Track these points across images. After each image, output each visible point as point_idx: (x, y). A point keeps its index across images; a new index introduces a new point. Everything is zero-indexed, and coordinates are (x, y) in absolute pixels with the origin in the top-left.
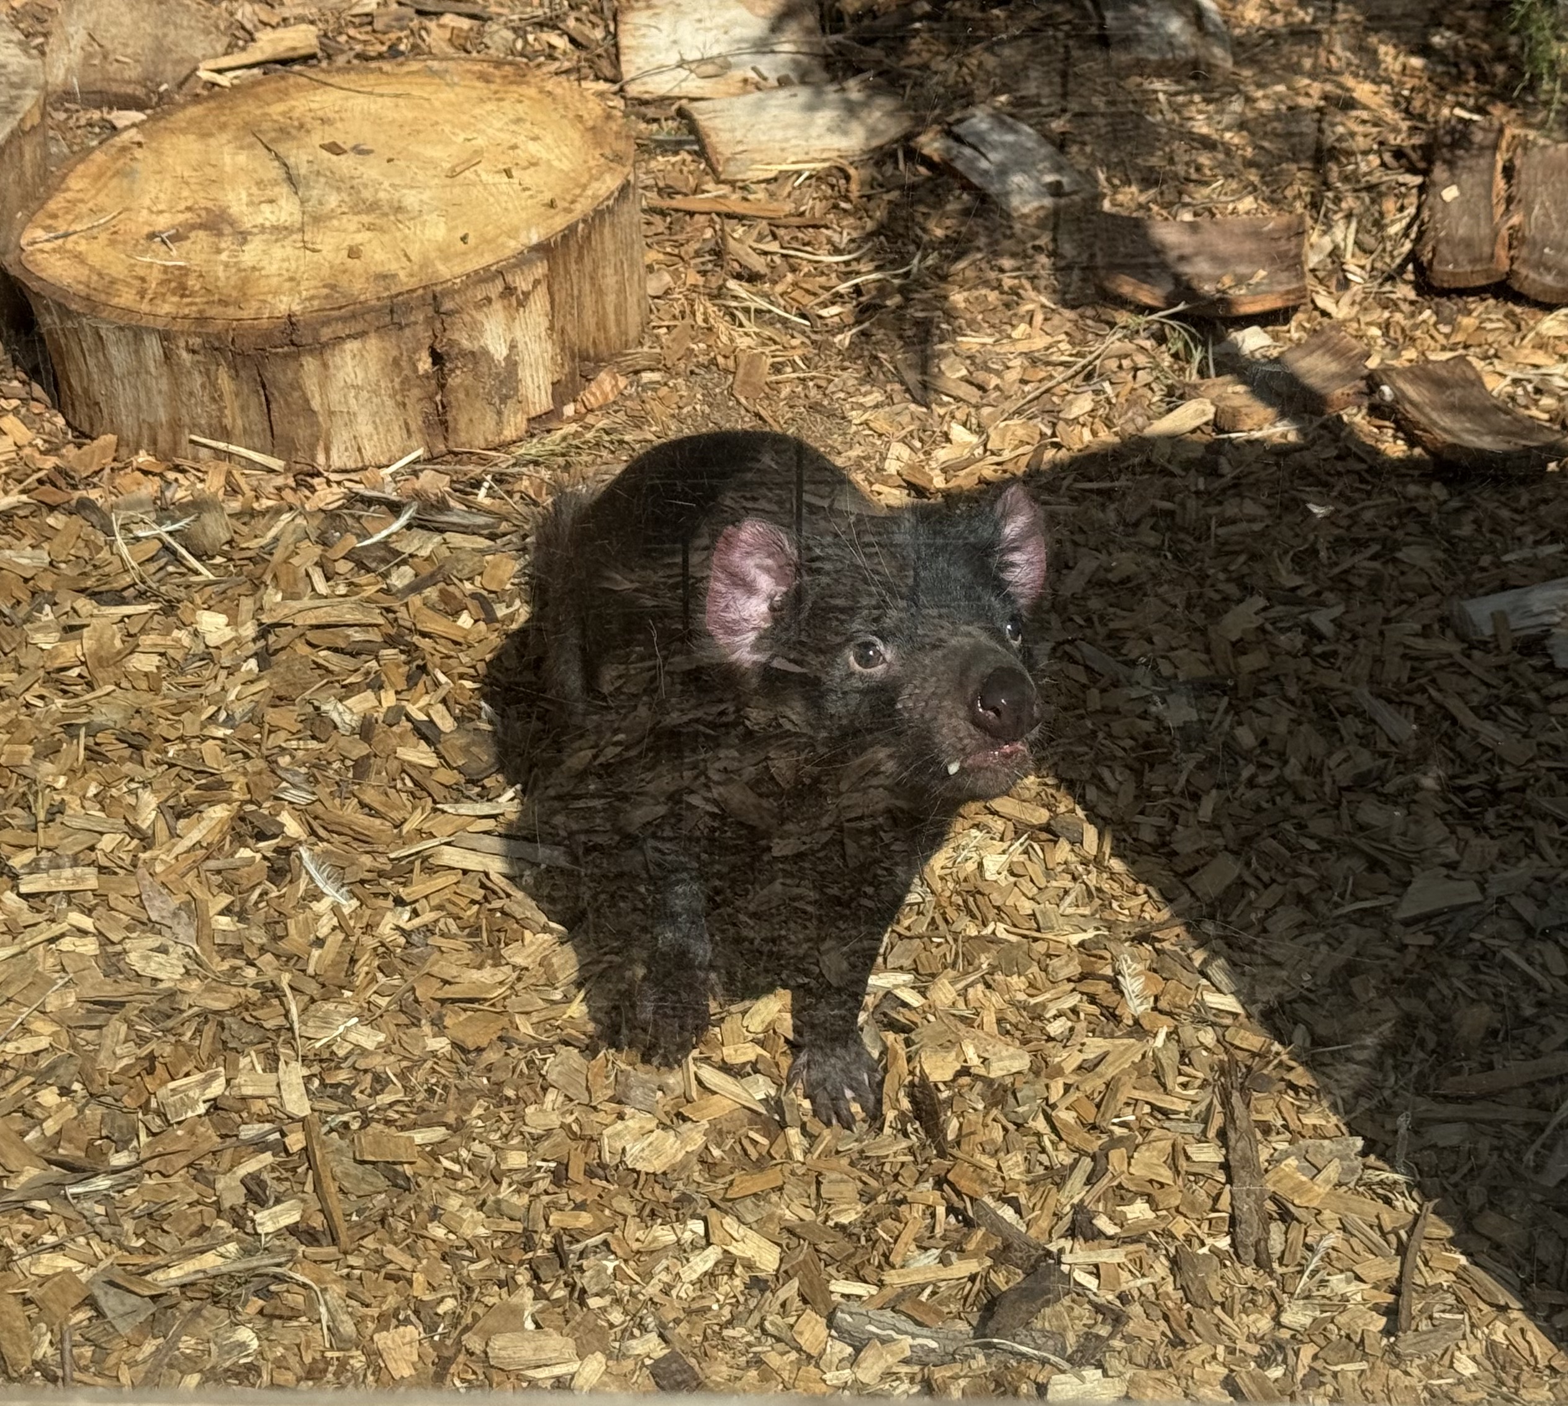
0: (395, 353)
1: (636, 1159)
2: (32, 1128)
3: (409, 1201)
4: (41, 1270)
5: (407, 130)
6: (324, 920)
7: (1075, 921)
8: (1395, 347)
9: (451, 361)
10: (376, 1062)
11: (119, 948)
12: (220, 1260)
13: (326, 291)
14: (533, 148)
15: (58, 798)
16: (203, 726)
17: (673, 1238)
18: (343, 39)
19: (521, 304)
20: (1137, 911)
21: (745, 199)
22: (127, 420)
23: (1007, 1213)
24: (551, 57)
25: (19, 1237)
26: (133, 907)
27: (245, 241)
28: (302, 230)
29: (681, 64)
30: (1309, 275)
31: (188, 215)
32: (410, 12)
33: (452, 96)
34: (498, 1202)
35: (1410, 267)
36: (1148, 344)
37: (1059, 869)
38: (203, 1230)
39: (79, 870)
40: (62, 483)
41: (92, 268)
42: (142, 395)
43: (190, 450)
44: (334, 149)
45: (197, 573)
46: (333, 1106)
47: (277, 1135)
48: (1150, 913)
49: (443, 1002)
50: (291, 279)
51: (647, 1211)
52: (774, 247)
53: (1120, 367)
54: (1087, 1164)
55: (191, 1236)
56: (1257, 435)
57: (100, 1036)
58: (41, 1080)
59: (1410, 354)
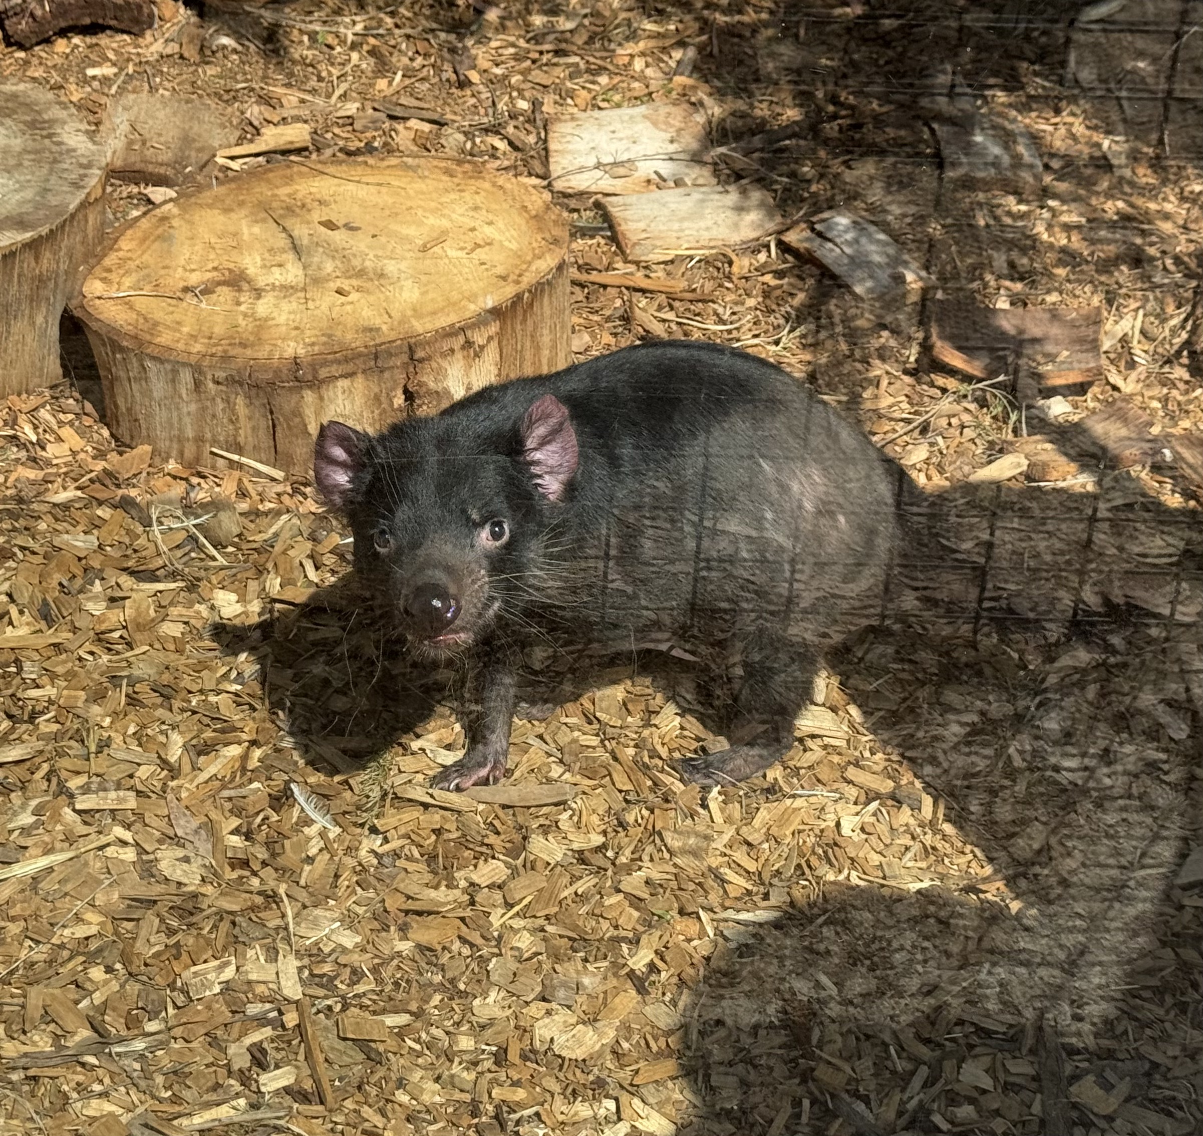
0: (377, 390)
1: (562, 1048)
2: (84, 998)
3: (381, 1072)
4: (92, 1113)
5: (387, 212)
6: (314, 842)
7: (915, 872)
8: (1172, 418)
9: (420, 397)
10: (355, 959)
11: (151, 857)
12: (233, 1112)
13: (324, 339)
14: (489, 231)
15: (106, 734)
16: (218, 682)
17: (591, 1113)
18: (329, 136)
19: (477, 355)
20: (964, 867)
21: (647, 276)
22: (160, 433)
23: (860, 1107)
24: (494, 157)
25: (73, 1084)
26: (163, 824)
27: (259, 297)
28: (304, 289)
29: (598, 166)
30: (1103, 356)
31: (215, 274)
32: (382, 115)
33: (423, 186)
34: (452, 1076)
35: (1185, 353)
36: (973, 407)
37: (902, 829)
38: (216, 1087)
39: (121, 793)
40: (108, 482)
41: (139, 313)
42: (175, 414)
43: (208, 459)
44: (330, 225)
45: (214, 559)
46: (321, 992)
47: (275, 1014)
48: (975, 869)
49: (407, 912)
50: (297, 328)
51: (570, 1090)
52: (671, 316)
53: (950, 424)
54: (924, 1071)
55: (208, 1091)
56: (1061, 484)
57: (137, 926)
58: (91, 959)
59: (1186, 424)
